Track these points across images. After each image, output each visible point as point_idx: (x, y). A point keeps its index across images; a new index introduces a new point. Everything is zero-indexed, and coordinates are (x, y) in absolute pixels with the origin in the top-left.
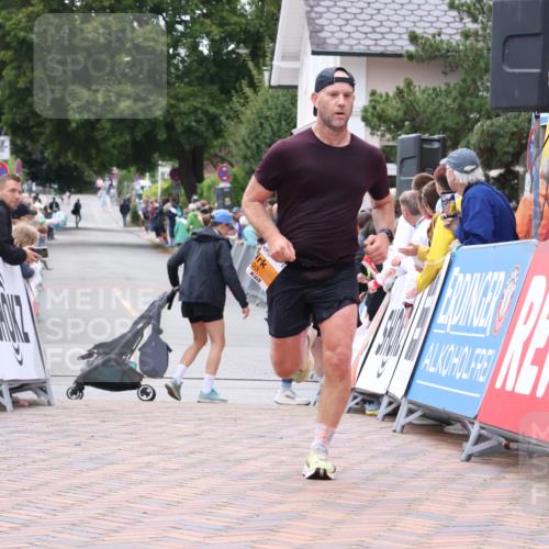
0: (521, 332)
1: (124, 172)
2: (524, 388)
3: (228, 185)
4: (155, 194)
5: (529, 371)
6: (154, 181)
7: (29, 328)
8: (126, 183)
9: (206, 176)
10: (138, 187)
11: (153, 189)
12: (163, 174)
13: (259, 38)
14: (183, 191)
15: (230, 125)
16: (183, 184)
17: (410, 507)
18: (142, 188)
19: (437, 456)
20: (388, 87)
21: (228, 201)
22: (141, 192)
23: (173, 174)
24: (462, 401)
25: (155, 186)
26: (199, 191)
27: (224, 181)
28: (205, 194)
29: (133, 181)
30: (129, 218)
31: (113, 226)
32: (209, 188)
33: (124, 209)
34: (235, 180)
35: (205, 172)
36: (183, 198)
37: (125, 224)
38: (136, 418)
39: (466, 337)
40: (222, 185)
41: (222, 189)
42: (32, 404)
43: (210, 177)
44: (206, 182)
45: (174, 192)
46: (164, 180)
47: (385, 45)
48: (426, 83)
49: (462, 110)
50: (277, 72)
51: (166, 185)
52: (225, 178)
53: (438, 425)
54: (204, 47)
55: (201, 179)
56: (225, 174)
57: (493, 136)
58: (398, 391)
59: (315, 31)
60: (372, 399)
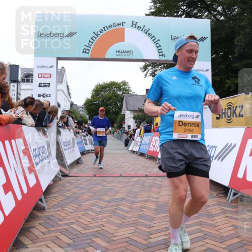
0: (152, 144)
2: (152, 150)
5: (153, 148)
13: (121, 108)
15: (117, 119)
17: (139, 164)
19: (142, 158)
20: (136, 114)
24: (145, 152)
39: (145, 144)
47: (135, 109)
48: (140, 114)
49: (145, 117)
50: (123, 113)
53: (142, 155)
54: (114, 110)
57: (148, 120)
58: (137, 151)
59: (127, 108)
60: (134, 152)
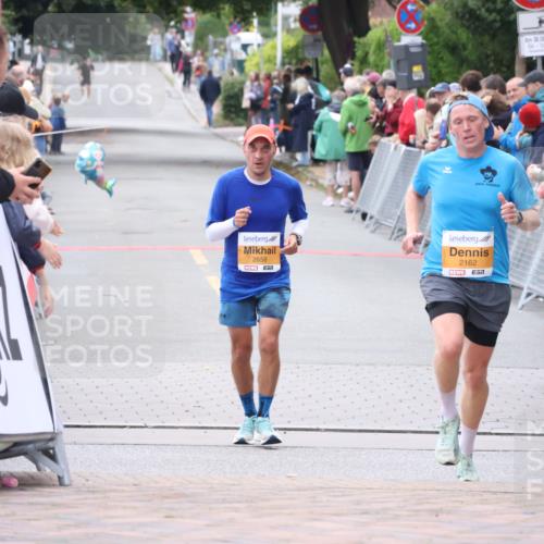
1: (208, 17)
3: (418, 40)
4: (271, 60)
6: (268, 35)
7: (20, 331)
8: (211, 38)
9: (372, 21)
10: (236, 46)
11: (267, 50)
12: (286, 18)
14: (326, 52)
16: (326, 38)
18: (245, 47)
21: (418, 72)
22: (243, 56)
23: (306, 18)
25: (270, 43)
26: (359, 53)
27: (409, 31)
28: (372, 58)
29: (225, 35)
30: (217, 108)
31: (187, 125)
32: (380, 46)
33: (209, 91)
34: (432, 29)
35: (370, 13)
36: (326, 69)
37: (210, 122)
38: (237, 510)
40: (406, 40)
41: (406, 47)
42: (27, 483)
43: (381, 23)
44: (374, 35)
45: (309, 55)
46: (289, 31)
51: (292, 43)
52: (413, 26)
55: (364, 29)
56: (412, 17)
